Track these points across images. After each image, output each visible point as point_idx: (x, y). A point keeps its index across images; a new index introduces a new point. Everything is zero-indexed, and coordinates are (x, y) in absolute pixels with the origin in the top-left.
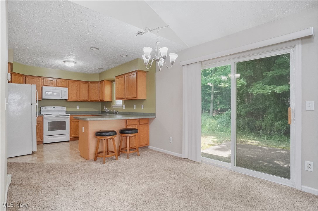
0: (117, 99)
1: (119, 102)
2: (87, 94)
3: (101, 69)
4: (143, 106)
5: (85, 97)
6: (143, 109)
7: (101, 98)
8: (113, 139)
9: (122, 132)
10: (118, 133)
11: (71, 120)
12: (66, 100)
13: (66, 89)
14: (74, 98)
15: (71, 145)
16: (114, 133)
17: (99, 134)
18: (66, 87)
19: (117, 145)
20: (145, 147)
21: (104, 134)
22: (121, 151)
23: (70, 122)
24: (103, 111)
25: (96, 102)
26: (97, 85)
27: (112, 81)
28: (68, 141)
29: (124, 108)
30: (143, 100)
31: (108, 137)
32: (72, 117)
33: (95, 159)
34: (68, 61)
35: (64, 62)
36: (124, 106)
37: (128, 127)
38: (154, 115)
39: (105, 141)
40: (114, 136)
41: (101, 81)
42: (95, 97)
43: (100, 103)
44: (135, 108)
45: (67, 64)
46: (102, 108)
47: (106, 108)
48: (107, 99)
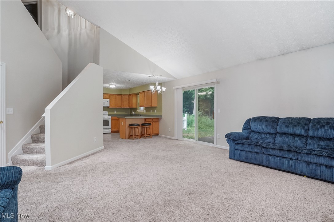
0: (140, 106)
1: (142, 108)
2: (121, 103)
3: (130, 87)
4: (155, 110)
5: (119, 105)
6: (156, 112)
7: (130, 106)
8: (138, 128)
9: (143, 125)
10: (140, 125)
11: (112, 120)
12: (108, 107)
13: (109, 100)
14: (113, 105)
15: (112, 135)
16: (139, 125)
17: (131, 125)
18: (108, 99)
19: (140, 132)
20: (157, 135)
21: (133, 125)
22: (142, 136)
23: (111, 121)
24: (131, 114)
25: (127, 108)
26: (127, 97)
27: (137, 94)
28: (110, 133)
29: (145, 112)
30: (156, 107)
31: (135, 127)
32: (112, 118)
33: (129, 139)
34: (112, 85)
35: (110, 85)
36: (145, 111)
37: (146, 122)
38: (162, 116)
39: (134, 129)
40: (138, 127)
41: (130, 95)
42: (126, 105)
43: (129, 109)
44: (151, 112)
45: (111, 86)
46: (131, 112)
47: (133, 112)
48: (134, 106)
